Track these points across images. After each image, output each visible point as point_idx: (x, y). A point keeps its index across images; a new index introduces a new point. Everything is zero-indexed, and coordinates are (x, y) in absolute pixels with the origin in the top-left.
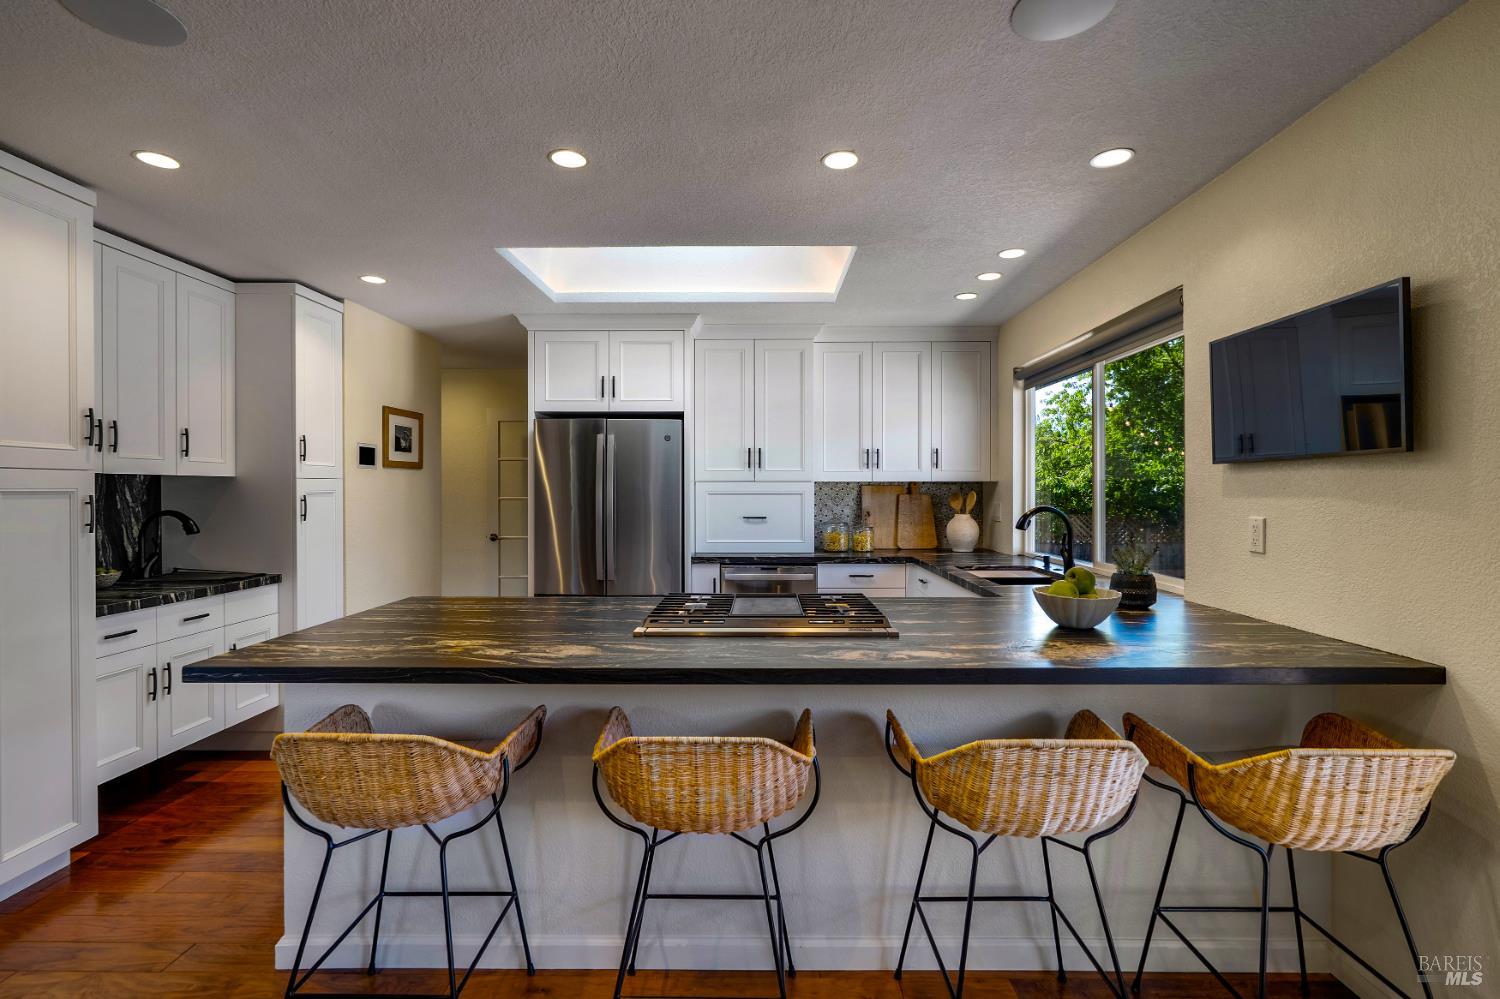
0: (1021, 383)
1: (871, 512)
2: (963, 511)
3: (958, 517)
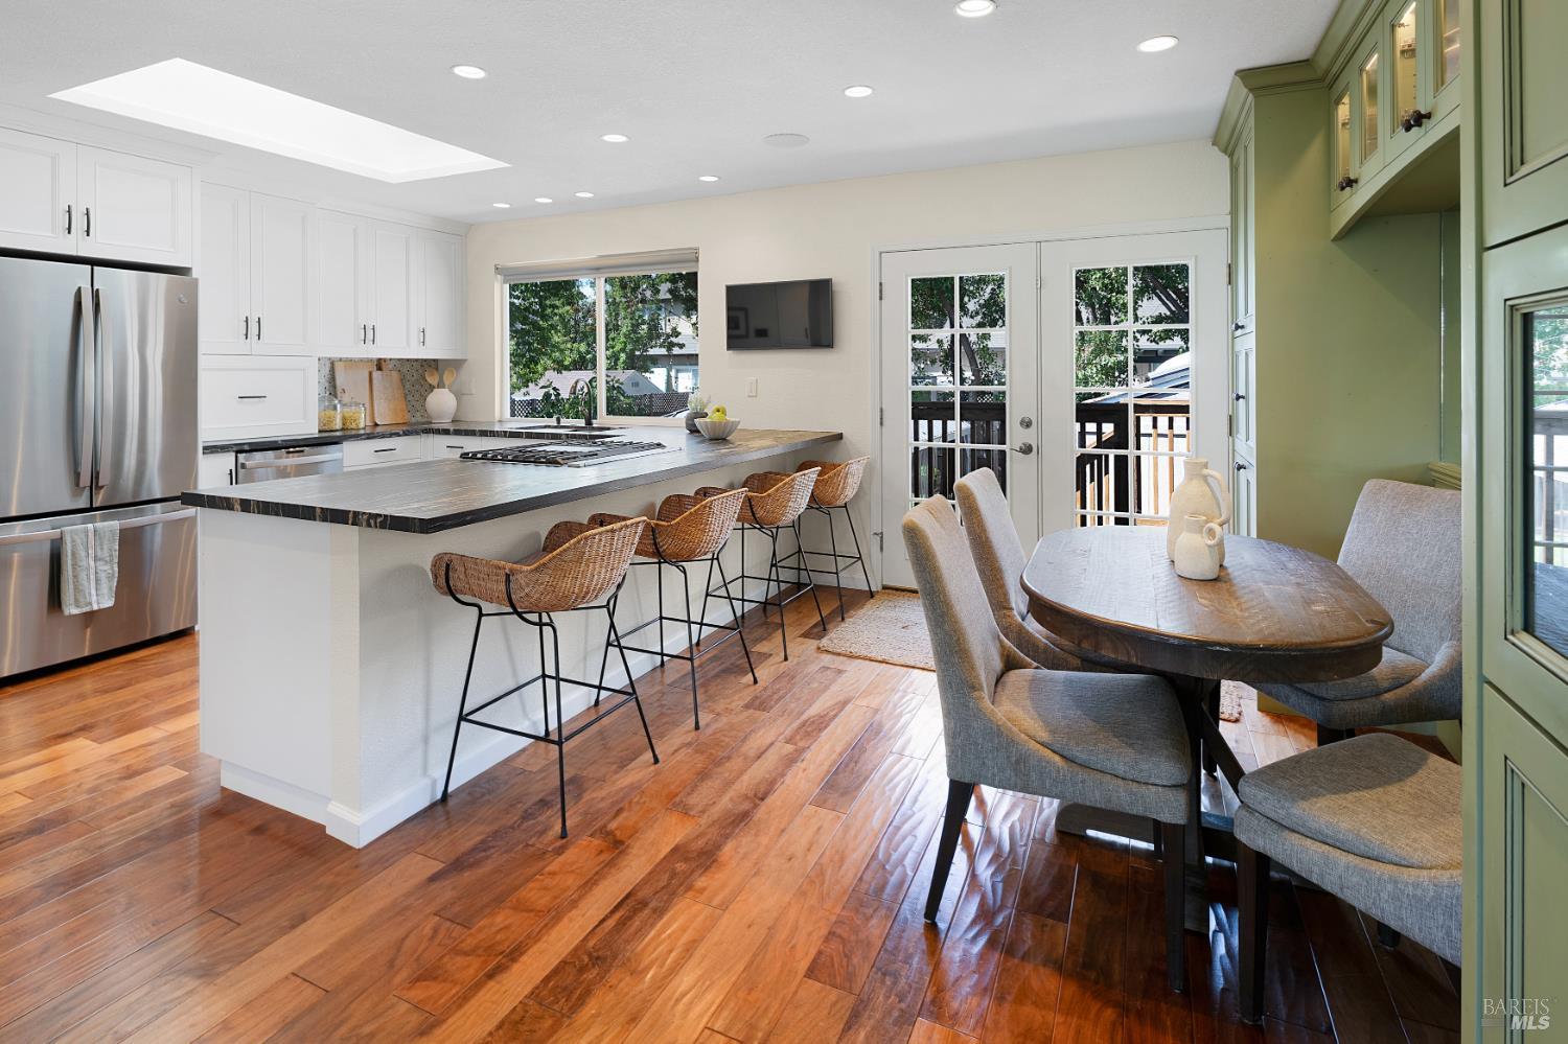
0: (499, 277)
1: (347, 389)
2: (441, 385)
3: (437, 391)
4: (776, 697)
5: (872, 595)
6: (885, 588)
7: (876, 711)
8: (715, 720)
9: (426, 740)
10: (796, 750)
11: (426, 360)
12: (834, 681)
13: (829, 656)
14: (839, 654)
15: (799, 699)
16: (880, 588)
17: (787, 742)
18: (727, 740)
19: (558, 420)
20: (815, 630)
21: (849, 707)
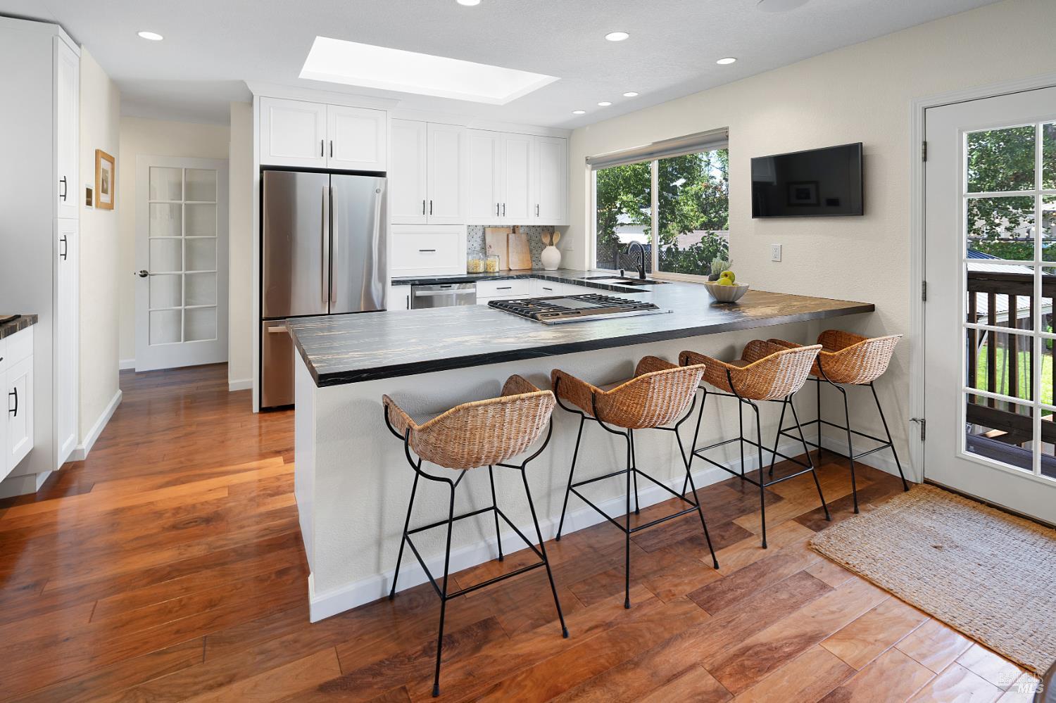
0: (589, 166)
1: (492, 246)
2: (551, 244)
3: (548, 247)
4: (730, 596)
5: (906, 486)
6: (927, 482)
7: (851, 671)
8: (650, 602)
9: (379, 544)
10: (716, 691)
11: (546, 226)
12: (809, 598)
13: (819, 559)
14: (832, 561)
15: (755, 609)
16: (920, 480)
17: (710, 672)
18: (648, 635)
19: (622, 273)
20: (816, 517)
21: (815, 648)
